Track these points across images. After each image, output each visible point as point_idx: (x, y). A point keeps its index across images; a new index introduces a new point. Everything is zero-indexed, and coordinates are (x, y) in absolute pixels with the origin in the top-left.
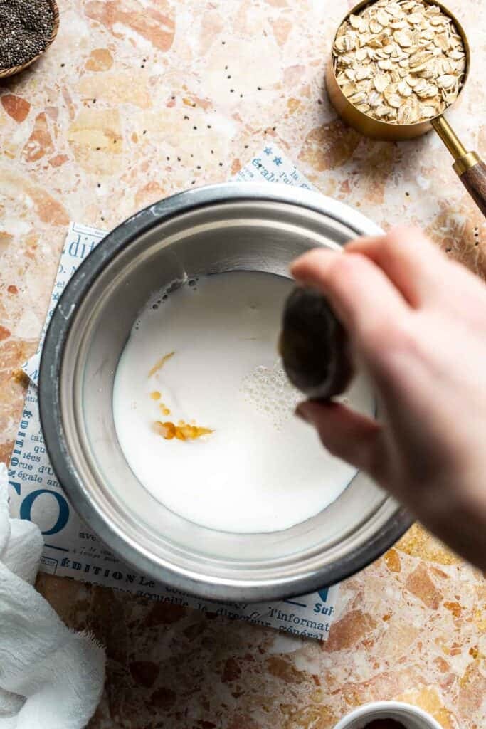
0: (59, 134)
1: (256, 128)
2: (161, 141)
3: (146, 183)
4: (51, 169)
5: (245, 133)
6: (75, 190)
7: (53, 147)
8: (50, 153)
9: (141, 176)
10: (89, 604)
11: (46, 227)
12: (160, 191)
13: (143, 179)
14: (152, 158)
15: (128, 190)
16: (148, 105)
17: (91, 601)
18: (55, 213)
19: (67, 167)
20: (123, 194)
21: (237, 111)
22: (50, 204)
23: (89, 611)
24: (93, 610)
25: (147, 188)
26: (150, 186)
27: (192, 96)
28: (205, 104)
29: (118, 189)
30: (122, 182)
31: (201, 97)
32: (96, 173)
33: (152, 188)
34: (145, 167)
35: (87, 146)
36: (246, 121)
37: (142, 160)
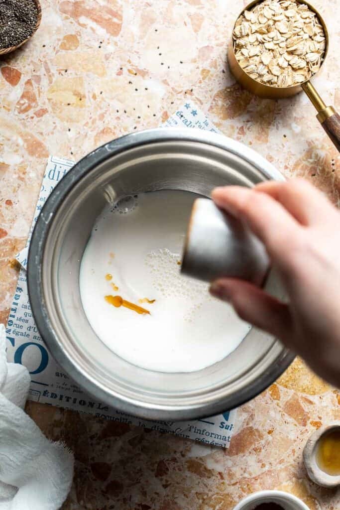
0: (41, 94)
1: (179, 90)
2: (113, 99)
3: (102, 128)
4: (36, 119)
5: (172, 93)
6: (52, 133)
7: (37, 103)
8: (35, 107)
9: (99, 123)
11: (32, 159)
12: (112, 134)
14: (106, 111)
15: (89, 133)
16: (103, 74)
17: (64, 420)
18: (39, 149)
19: (47, 117)
20: (86, 136)
21: (166, 78)
22: (35, 143)
24: (65, 427)
25: (103, 132)
26: (105, 130)
27: (135, 67)
29: (82, 132)
30: (85, 127)
31: (141, 68)
32: (67, 121)
33: (107, 132)
35: (61, 103)
36: (172, 84)
37: (100, 112)
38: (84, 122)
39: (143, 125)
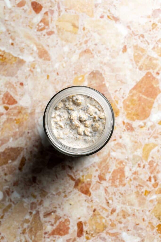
0: (52, 22)
1: (136, 33)
2: (95, 32)
3: (85, 49)
4: (47, 36)
5: (131, 35)
6: (55, 47)
7: (49, 27)
8: (47, 29)
9: (84, 45)
10: (29, 221)
11: (40, 60)
12: (90, 53)
13: (84, 47)
14: (90, 39)
15: (77, 51)
16: (92, 16)
17: (31, 220)
18: (45, 55)
19: (53, 36)
20: (75, 52)
21: (129, 24)
22: (43, 51)
23: (29, 224)
24: (31, 224)
25: (85, 51)
26: (87, 51)
27: (112, 15)
28: (116, 19)
29: (73, 50)
30: (75, 47)
31: (116, 16)
32: (65, 41)
33: (88, 52)
34: (86, 42)
35: (63, 29)
36: (133, 29)
37: (85, 39)
38: (75, 43)
39: (110, 51)
